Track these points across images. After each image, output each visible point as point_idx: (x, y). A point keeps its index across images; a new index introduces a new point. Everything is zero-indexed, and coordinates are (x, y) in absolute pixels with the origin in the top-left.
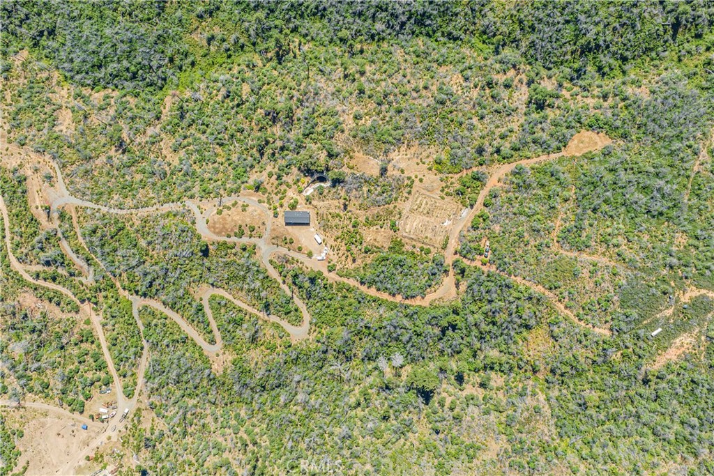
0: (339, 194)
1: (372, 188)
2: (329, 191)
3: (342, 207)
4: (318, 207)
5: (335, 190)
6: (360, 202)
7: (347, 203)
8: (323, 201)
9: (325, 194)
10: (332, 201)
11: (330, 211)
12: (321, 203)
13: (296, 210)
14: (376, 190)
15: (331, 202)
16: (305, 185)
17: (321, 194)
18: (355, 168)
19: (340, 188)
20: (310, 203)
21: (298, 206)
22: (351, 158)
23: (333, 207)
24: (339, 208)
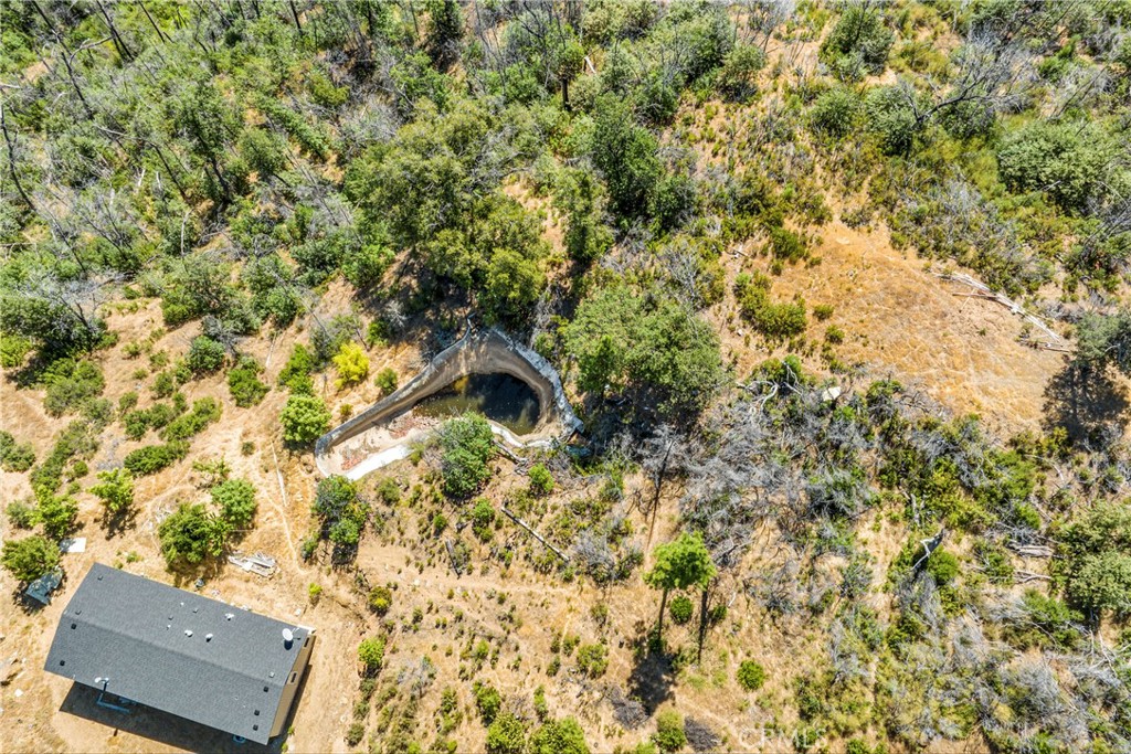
0: (617, 534)
1: (958, 546)
2: (539, 489)
3: (621, 663)
4: (399, 611)
5: (590, 489)
6: (813, 657)
7: (678, 638)
8: (459, 564)
9: (491, 499)
10: (542, 588)
11: (499, 678)
12: (435, 583)
13: (212, 591)
14: (999, 574)
15: (524, 587)
16: (361, 401)
17: (457, 495)
18: (815, 333)
19: (636, 481)
20: (345, 555)
21: (243, 562)
22: (786, 250)
23: (531, 645)
24: (590, 668)
